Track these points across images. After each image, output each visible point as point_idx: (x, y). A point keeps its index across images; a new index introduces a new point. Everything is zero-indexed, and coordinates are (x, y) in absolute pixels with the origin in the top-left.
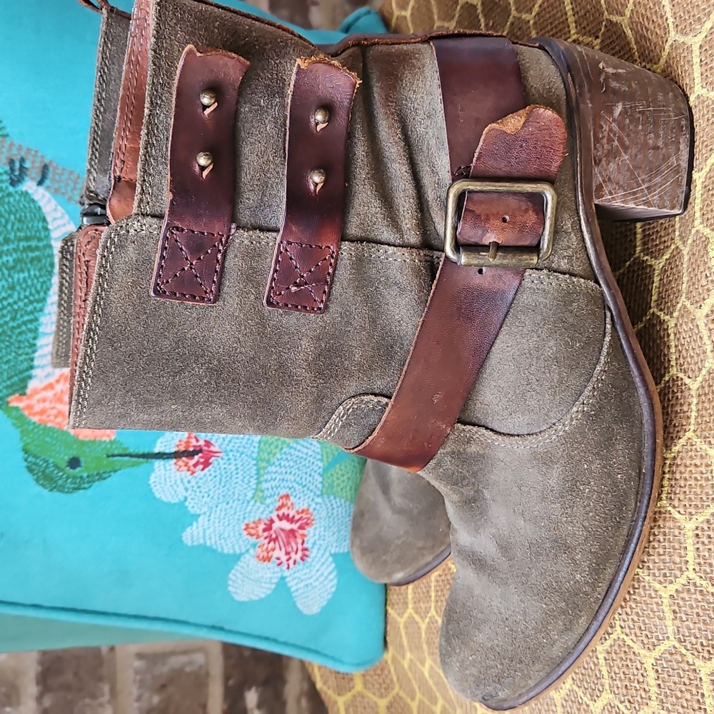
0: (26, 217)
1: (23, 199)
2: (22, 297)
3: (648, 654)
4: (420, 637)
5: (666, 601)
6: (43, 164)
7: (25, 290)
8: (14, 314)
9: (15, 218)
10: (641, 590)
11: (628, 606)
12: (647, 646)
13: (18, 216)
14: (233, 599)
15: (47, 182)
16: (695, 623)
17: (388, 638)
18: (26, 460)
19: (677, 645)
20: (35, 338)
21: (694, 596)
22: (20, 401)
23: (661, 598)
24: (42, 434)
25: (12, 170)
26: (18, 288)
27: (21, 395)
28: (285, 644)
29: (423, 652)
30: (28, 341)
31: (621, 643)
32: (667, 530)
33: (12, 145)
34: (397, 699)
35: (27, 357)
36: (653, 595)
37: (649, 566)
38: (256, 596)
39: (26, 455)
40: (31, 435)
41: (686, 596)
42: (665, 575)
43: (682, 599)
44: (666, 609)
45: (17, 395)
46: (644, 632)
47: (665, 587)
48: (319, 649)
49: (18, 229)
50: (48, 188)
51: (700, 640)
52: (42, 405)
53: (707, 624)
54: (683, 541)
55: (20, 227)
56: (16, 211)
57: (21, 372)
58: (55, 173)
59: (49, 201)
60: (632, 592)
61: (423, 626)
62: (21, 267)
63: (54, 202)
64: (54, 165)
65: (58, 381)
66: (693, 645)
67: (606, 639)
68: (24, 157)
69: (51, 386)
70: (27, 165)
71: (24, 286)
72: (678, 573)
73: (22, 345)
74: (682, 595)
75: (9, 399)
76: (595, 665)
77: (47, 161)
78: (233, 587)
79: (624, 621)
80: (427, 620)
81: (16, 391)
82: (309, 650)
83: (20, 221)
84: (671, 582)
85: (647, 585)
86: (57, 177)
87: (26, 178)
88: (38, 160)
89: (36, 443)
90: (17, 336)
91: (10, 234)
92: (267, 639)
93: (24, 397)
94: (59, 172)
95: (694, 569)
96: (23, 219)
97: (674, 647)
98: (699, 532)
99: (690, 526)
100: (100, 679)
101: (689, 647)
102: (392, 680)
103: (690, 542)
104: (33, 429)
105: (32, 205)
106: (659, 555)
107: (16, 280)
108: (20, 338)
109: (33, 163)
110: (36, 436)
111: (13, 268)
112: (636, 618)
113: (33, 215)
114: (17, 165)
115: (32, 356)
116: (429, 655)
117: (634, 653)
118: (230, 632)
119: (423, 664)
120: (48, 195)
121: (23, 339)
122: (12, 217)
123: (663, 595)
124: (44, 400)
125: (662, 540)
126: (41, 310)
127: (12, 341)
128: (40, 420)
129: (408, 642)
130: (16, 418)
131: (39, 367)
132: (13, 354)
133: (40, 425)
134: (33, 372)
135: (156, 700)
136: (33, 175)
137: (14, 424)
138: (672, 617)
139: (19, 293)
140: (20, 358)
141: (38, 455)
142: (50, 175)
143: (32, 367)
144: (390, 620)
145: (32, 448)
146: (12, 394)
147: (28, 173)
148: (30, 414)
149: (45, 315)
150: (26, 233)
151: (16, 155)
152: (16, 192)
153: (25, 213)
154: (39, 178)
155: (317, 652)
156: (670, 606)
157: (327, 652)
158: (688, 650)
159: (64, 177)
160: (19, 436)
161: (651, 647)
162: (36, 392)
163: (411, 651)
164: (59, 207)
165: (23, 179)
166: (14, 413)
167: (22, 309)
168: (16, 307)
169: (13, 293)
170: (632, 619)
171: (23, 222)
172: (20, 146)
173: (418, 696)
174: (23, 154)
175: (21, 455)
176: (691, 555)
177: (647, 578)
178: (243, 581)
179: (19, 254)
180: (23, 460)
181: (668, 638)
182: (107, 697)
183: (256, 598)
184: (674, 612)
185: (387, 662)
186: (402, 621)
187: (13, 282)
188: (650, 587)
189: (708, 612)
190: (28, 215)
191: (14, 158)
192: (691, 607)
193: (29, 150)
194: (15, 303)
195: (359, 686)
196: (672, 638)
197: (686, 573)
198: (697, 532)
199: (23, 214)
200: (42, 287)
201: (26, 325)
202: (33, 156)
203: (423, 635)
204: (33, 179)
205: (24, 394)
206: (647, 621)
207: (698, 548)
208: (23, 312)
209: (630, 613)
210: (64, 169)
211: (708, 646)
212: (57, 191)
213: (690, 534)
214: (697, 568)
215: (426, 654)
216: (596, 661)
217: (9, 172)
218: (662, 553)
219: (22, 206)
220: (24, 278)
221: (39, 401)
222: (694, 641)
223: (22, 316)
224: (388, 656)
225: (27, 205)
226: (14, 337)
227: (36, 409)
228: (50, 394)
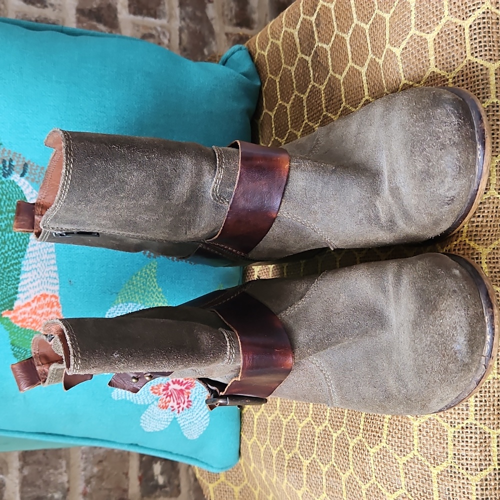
0: (13, 197)
1: (11, 186)
2: (10, 248)
3: (390, 495)
4: (260, 456)
5: (401, 466)
6: (24, 163)
7: (12, 245)
8: (5, 260)
9: (6, 198)
10: (387, 457)
11: (380, 465)
12: (389, 491)
13: (8, 197)
14: (143, 430)
15: (27, 175)
16: (417, 482)
17: (241, 451)
18: (13, 350)
19: (407, 493)
20: (18, 275)
21: (417, 466)
22: (10, 314)
23: (398, 464)
24: (23, 334)
25: (4, 166)
26: (8, 243)
27: (9, 310)
28: (177, 454)
29: (261, 466)
30: (14, 276)
31: (375, 487)
32: (403, 424)
33: (4, 150)
34: (246, 488)
35: (14, 286)
36: (394, 462)
37: (392, 444)
38: (158, 429)
39: (13, 347)
40: (16, 335)
41: (412, 465)
42: (401, 451)
43: (410, 466)
44: (401, 471)
45: (7, 310)
46: (388, 483)
47: (401, 458)
48: (198, 458)
49: (8, 205)
50: (27, 178)
51: (419, 492)
52: (23, 316)
53: (423, 483)
54: (412, 431)
55: (9, 204)
56: (7, 193)
57: (9, 296)
58: (31, 169)
59: (28, 187)
60: (382, 458)
61: (262, 450)
62: (10, 229)
63: (31, 187)
64: (31, 163)
65: (33, 301)
66: (415, 494)
67: (367, 483)
68: (12, 158)
69: (29, 304)
70: (14, 163)
71: (12, 241)
72: (408, 451)
73: (11, 279)
74: (410, 464)
75: (2, 313)
76: (360, 496)
77: (26, 161)
78: (144, 424)
79: (377, 474)
80: (265, 446)
81: (7, 307)
82: (192, 458)
83: (9, 199)
84: (404, 455)
85: (391, 455)
86: (33, 171)
87: (13, 172)
88: (21, 160)
89: (19, 339)
90: (7, 273)
91: (3, 208)
92: (165, 451)
93: (12, 312)
94: (34, 168)
95: (418, 450)
96: (11, 198)
97: (405, 494)
98: (421, 428)
99: (416, 423)
100: (60, 457)
101: (413, 495)
102: (243, 476)
103: (416, 433)
104: (18, 331)
105: (17, 190)
106: (398, 438)
107: (6, 238)
108: (9, 274)
109: (17, 162)
110: (19, 335)
111: (5, 230)
112: (384, 473)
113: (17, 196)
114: (8, 163)
115: (17, 285)
116: (265, 467)
117: (382, 494)
118: (142, 447)
119: (262, 472)
120: (27, 183)
121: (11, 275)
122: (4, 197)
123: (400, 462)
124: (24, 313)
125: (400, 429)
126: (23, 257)
127: (4, 276)
128: (21, 326)
129: (253, 457)
130: (7, 325)
131: (21, 292)
132: (5, 285)
133: (22, 328)
134: (18, 296)
135: (95, 470)
136: (18, 170)
137: (5, 328)
138: (404, 476)
139: (9, 246)
140: (9, 287)
141: (21, 346)
142: (29, 170)
143: (17, 293)
144: (242, 441)
145: (17, 342)
146: (5, 309)
147: (14, 169)
148: (15, 322)
149: (25, 260)
150: (13, 207)
151: (6, 157)
152: (7, 181)
153: (13, 195)
154: (21, 172)
155: (197, 460)
156: (403, 469)
157: (203, 460)
158: (412, 497)
159: (37, 172)
160: (9, 335)
161: (392, 492)
162: (19, 308)
163: (254, 463)
164: (34, 191)
165: (11, 173)
166: (6, 321)
167: (10, 256)
168: (7, 255)
169: (5, 246)
170: (382, 474)
171: (11, 200)
172: (9, 151)
173: (259, 488)
174: (11, 156)
175: (10, 346)
176: (416, 441)
177: (391, 451)
178: (150, 420)
179: (9, 221)
180: (11, 350)
181: (402, 488)
182: (64, 469)
183: (158, 430)
184: (406, 473)
185: (240, 465)
186: (249, 443)
187: (5, 239)
188: (392, 456)
189: (424, 476)
190: (14, 196)
191: (5, 159)
192: (415, 472)
193: (15, 153)
194: (6, 252)
195: (223, 478)
196: (404, 488)
197: (413, 451)
198: (420, 428)
199: (11, 195)
200: (23, 242)
201: (13, 266)
202: (18, 158)
203: (262, 455)
204: (18, 172)
205: (12, 309)
206: (390, 476)
207: (420, 438)
208: (11, 258)
209: (381, 470)
210: (37, 166)
211: (424, 496)
212: (33, 180)
213: (416, 428)
214: (419, 449)
215: (263, 467)
216: (361, 494)
217: (3, 168)
218: (400, 437)
219: (10, 190)
220: (12, 236)
221: (21, 314)
222: (416, 492)
223: (10, 261)
224: (241, 461)
225: (14, 189)
226: (5, 274)
227: (20, 319)
228: (28, 309)
